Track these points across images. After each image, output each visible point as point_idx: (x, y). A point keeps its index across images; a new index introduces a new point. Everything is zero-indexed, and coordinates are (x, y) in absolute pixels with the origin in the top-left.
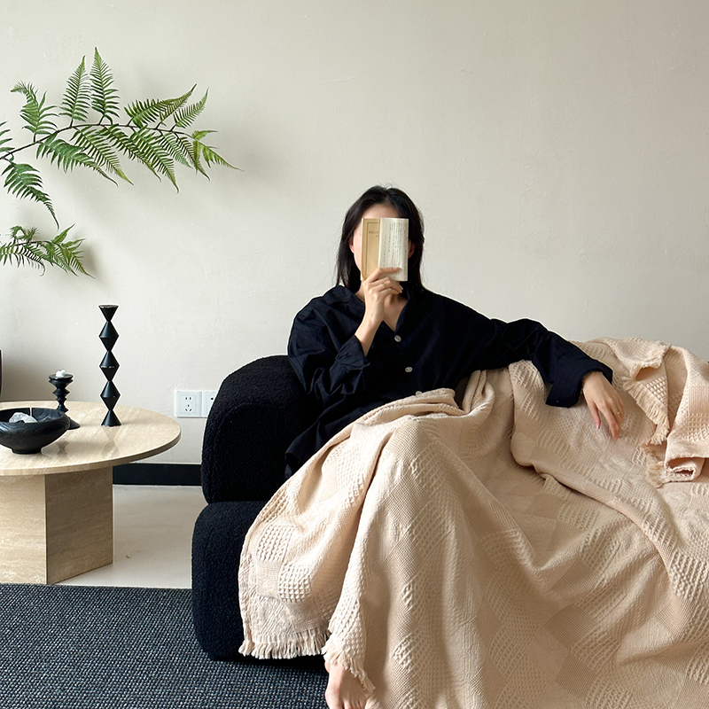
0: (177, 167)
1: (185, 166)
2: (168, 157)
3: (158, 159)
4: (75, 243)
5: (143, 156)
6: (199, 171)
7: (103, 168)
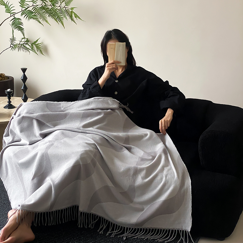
2: (62, 16)
3: (58, 17)
4: (40, 44)
6: (73, 21)
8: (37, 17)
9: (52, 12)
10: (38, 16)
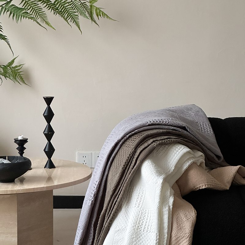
0: (81, 19)
1: (86, 19)
2: (76, 14)
3: (69, 15)
4: (19, 66)
5: (61, 13)
6: (93, 22)
7: (39, 21)
8: (31, 16)
9: (58, 7)
10: (33, 14)
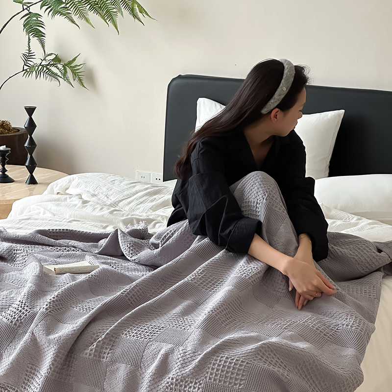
2: (114, 10)
3: (108, 12)
8: (69, 11)
10: (72, 9)
